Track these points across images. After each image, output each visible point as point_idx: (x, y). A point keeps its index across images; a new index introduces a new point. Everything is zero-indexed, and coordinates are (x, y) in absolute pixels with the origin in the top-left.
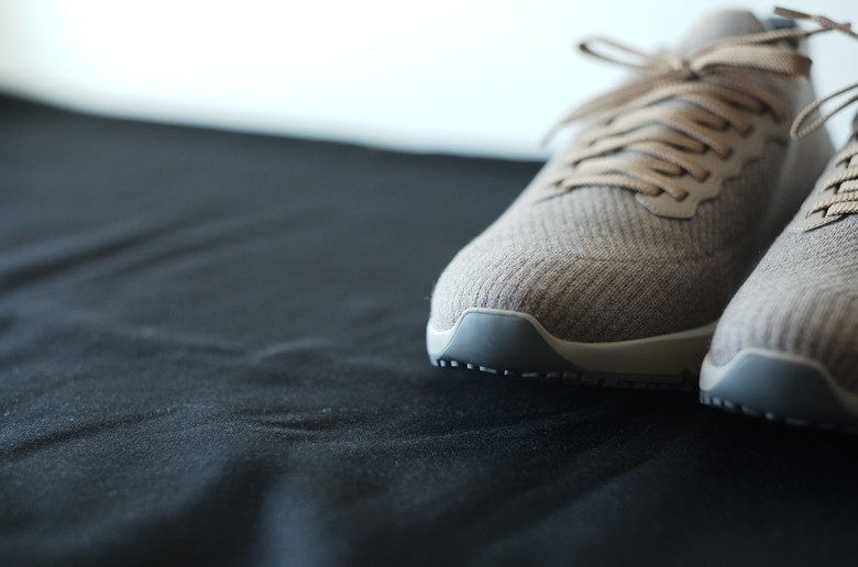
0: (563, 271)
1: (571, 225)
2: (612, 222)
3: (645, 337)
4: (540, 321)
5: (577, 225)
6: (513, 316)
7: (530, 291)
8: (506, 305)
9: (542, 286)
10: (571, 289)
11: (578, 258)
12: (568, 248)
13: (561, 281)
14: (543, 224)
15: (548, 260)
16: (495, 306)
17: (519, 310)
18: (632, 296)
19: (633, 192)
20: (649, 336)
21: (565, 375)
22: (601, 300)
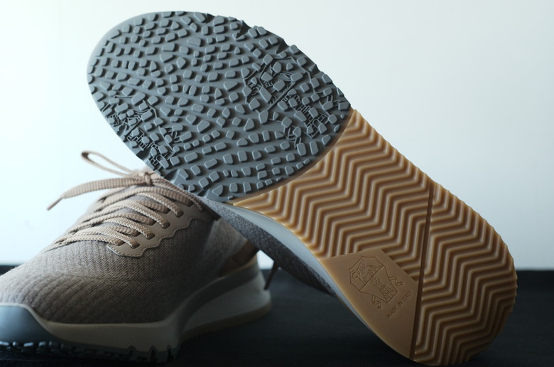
0: (52, 281)
1: (63, 260)
2: (89, 258)
3: (104, 323)
4: (35, 309)
5: (67, 259)
6: (18, 307)
7: (29, 292)
8: (14, 300)
9: (36, 289)
10: (55, 291)
11: (63, 275)
12: (57, 270)
13: (49, 286)
14: (46, 260)
15: (44, 275)
16: (7, 301)
17: (22, 303)
18: (95, 298)
19: (105, 243)
20: (107, 322)
21: (50, 343)
22: (75, 298)
